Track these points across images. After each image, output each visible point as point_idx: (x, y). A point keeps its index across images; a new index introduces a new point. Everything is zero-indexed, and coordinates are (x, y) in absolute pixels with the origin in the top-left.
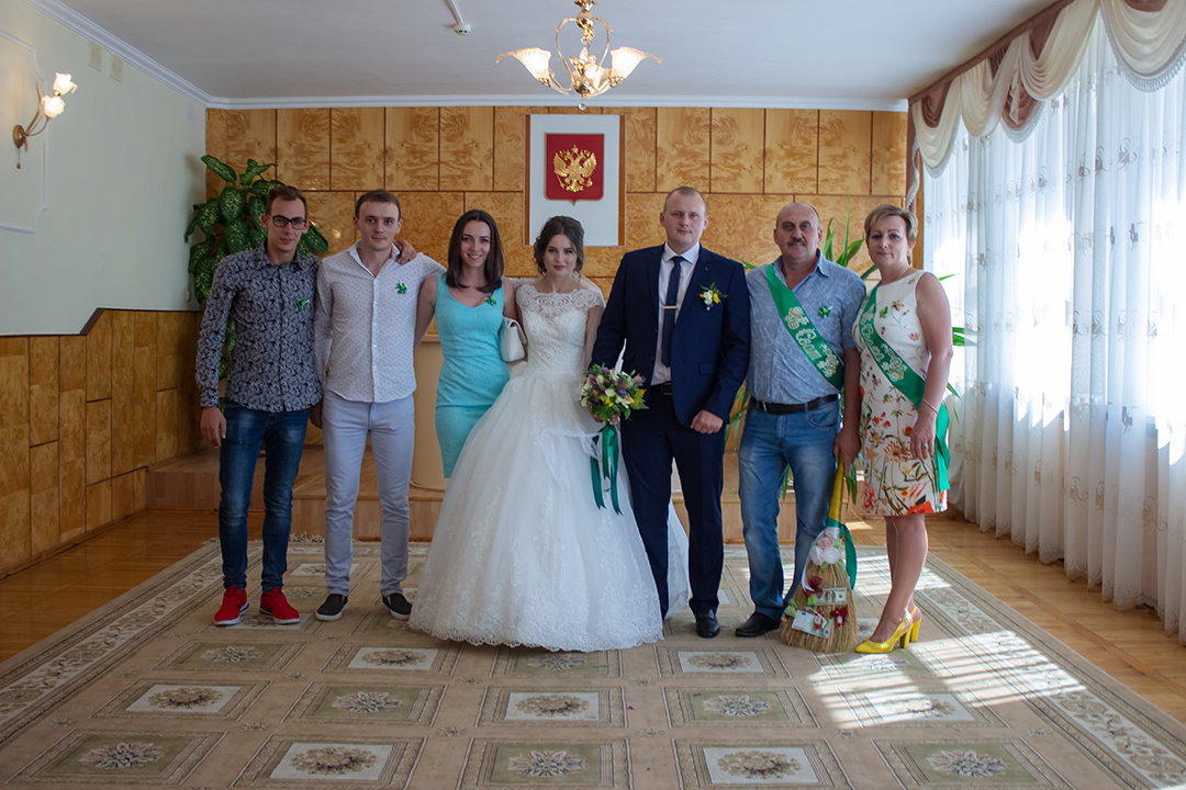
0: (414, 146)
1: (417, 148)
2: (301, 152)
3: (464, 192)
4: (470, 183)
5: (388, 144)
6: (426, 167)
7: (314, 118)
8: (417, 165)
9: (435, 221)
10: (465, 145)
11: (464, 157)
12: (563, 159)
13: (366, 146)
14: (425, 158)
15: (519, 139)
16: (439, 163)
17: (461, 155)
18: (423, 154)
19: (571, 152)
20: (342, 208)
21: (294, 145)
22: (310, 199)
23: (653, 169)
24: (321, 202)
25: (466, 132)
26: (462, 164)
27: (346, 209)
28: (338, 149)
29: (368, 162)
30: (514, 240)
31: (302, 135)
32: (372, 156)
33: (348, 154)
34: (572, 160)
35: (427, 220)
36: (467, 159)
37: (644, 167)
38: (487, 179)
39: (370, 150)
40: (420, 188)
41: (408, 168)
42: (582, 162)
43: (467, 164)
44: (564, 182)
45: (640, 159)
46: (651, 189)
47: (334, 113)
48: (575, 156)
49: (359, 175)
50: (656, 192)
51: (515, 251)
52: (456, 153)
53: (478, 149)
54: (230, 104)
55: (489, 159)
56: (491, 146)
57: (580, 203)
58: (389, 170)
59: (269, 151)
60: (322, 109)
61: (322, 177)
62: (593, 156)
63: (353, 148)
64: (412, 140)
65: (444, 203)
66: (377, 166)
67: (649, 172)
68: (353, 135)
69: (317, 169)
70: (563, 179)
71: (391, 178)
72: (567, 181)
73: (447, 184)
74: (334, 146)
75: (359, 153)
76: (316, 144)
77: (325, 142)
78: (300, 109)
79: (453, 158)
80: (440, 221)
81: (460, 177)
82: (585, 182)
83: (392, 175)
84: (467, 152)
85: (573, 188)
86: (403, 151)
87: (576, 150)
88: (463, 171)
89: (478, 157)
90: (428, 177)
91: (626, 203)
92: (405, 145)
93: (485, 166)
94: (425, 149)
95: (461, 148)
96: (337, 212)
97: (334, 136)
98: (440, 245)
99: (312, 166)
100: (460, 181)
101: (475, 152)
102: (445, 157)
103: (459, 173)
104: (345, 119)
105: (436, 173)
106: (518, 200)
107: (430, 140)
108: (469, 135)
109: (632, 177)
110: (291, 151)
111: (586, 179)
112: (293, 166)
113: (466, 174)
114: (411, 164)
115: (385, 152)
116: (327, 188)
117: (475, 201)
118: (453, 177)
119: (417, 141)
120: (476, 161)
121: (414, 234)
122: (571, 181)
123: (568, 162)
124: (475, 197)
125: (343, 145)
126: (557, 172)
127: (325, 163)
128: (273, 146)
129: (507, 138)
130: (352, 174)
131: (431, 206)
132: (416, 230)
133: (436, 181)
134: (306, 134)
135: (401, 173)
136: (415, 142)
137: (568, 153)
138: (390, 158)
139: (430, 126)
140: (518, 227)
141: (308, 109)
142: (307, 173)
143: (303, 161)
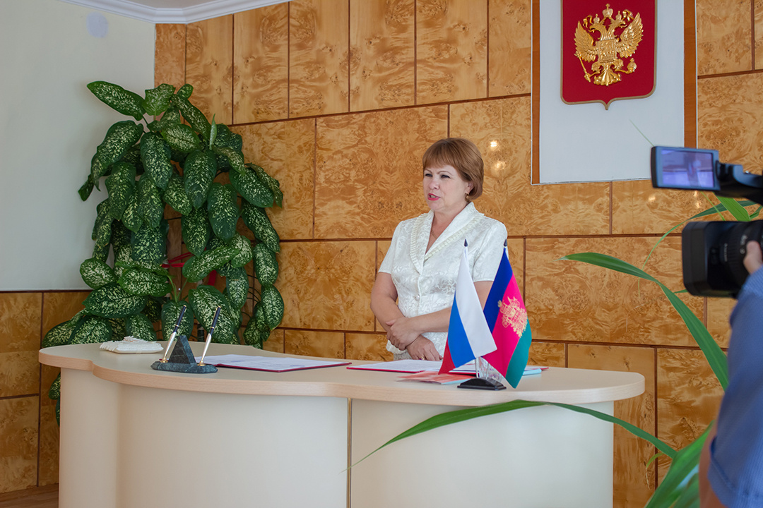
0: (384, 40)
1: (388, 44)
2: (260, 69)
3: (449, 103)
4: (457, 89)
5: (353, 42)
6: (400, 72)
7: (272, 19)
8: (388, 69)
9: (411, 152)
10: (450, 29)
11: (447, 49)
12: (587, 29)
13: (327, 50)
14: (398, 58)
15: (524, 7)
16: (415, 63)
17: (444, 46)
18: (396, 50)
19: (601, 17)
20: (301, 143)
21: (250, 60)
22: (267, 133)
23: (746, 28)
24: (279, 137)
25: (450, 10)
26: (444, 61)
27: (305, 144)
28: (297, 59)
29: (330, 73)
30: (518, 176)
31: (259, 46)
32: (333, 66)
33: (308, 64)
34: (601, 28)
35: (401, 151)
36: (452, 51)
37: (728, 29)
38: (479, 81)
39: (333, 55)
40: (392, 104)
41: (377, 75)
42: (619, 32)
43: (453, 60)
44: (590, 71)
45: (724, 13)
46: (745, 65)
47: (293, 9)
48: (607, 23)
49: (320, 93)
50: (754, 71)
51: (518, 195)
52: (437, 44)
53: (466, 34)
54: (186, 15)
55: (481, 48)
56: (484, 26)
57: (619, 105)
58: (355, 81)
59: (226, 72)
60: (280, 5)
61: (279, 101)
62: (638, 19)
63: (313, 56)
64: (381, 32)
65: (422, 123)
66: (340, 78)
67: (739, 35)
68: (313, 37)
69: (274, 91)
70: (589, 65)
71: (357, 94)
72: (595, 68)
73: (426, 95)
74: (294, 54)
75: (319, 62)
76: (274, 55)
77: (284, 49)
78: (258, 10)
79: (434, 53)
80: (416, 153)
81: (443, 81)
82: (625, 67)
83: (358, 88)
84: (451, 41)
85: (606, 79)
86: (371, 52)
87: (608, 13)
88: (448, 72)
89: (465, 47)
90: (401, 85)
91: (699, 96)
92: (374, 41)
93: (476, 59)
94: (398, 44)
95: (444, 35)
96: (295, 148)
97: (293, 41)
98: (416, 190)
99: (269, 86)
100: (444, 87)
101: (462, 40)
102: (425, 52)
103: (441, 74)
104: (304, 16)
105: (411, 79)
106: (524, 107)
107: (403, 29)
108: (455, 13)
109: (708, 49)
110: (248, 70)
111: (626, 61)
112: (251, 90)
113: (450, 74)
114: (380, 70)
115: (350, 55)
116: (285, 116)
117: (463, 116)
118: (433, 83)
119: (388, 32)
120: (464, 52)
121: (383, 174)
122: (601, 67)
123: (596, 36)
124: (463, 111)
125: (302, 52)
126: (579, 54)
127: (283, 81)
128: (231, 65)
129: (507, 9)
130: (313, 93)
131: (405, 129)
132: (387, 169)
133: (410, 91)
134: (263, 43)
135: (370, 83)
136: (385, 36)
137: (597, 20)
138: (356, 64)
139: (404, 7)
140: (523, 152)
141: (266, 8)
142: (265, 98)
143: (260, 81)
